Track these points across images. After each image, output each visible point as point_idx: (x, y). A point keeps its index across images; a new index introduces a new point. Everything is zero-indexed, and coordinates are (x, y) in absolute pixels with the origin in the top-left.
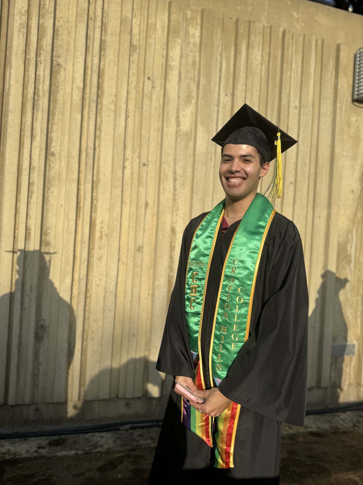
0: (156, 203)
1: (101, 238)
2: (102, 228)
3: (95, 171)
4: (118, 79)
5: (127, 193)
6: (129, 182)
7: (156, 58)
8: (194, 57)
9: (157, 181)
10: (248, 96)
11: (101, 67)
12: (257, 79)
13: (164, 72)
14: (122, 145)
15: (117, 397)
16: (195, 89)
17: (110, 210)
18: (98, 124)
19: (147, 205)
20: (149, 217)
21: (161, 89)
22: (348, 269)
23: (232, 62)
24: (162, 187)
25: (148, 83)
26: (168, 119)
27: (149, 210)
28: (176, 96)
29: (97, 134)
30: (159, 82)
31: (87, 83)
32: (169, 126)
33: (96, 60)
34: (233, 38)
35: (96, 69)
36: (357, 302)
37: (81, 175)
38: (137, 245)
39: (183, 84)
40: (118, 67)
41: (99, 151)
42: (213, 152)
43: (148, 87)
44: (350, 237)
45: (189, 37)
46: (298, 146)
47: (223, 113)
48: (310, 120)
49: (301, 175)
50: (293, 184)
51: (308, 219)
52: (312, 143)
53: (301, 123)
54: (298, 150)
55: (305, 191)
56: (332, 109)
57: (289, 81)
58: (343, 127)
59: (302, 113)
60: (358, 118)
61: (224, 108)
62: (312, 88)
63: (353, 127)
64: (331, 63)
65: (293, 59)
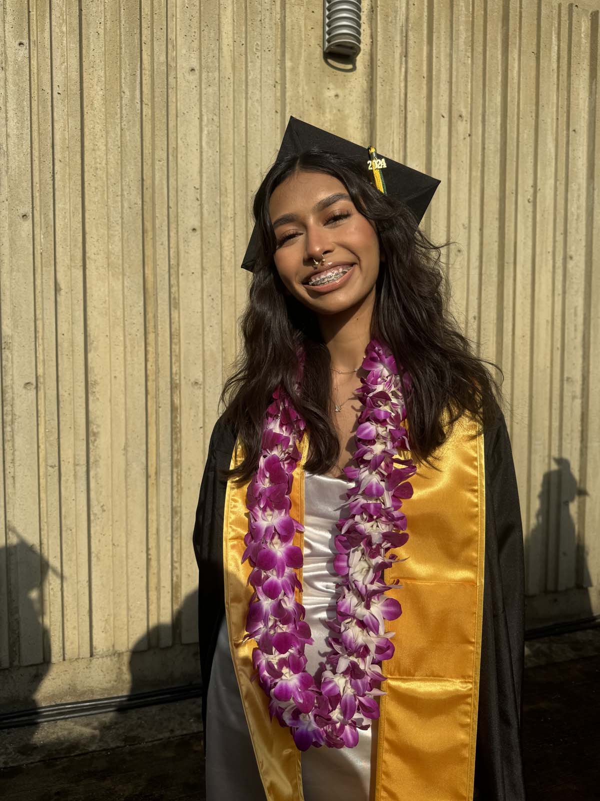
46: (201, 152)
47: (16, 84)
48: (228, 96)
49: (212, 213)
50: (198, 232)
51: (237, 303)
52: (236, 144)
53: (203, 104)
54: (201, 161)
55: (228, 246)
56: (278, 74)
57: (174, 14)
58: (302, 109)
59: (204, 81)
60: (339, 92)
61: (17, 73)
62: (231, 28)
63: (330, 112)
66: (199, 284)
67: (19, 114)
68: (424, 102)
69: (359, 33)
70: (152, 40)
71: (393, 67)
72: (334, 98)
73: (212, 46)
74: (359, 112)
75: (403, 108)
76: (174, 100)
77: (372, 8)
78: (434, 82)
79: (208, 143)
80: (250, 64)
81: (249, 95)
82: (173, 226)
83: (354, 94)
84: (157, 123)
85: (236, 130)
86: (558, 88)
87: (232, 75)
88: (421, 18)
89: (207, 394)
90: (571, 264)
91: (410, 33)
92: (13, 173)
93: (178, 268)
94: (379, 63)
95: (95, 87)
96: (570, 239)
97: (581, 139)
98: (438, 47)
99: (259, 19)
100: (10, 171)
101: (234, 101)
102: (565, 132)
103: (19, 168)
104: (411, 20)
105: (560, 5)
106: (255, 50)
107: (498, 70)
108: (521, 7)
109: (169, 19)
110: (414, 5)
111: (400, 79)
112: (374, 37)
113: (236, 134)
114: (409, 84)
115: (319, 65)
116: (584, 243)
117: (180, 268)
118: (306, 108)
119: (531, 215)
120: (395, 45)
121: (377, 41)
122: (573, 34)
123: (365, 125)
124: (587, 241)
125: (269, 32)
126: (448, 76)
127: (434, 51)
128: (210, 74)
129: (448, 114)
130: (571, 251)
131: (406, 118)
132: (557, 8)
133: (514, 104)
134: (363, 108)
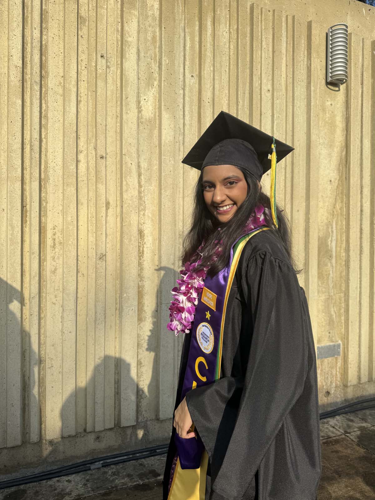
0: (118, 203)
1: (54, 246)
2: (54, 235)
3: (43, 167)
4: (64, 57)
5: (83, 191)
6: (85, 179)
7: (108, 33)
8: (154, 32)
9: (119, 176)
10: (216, 77)
11: (44, 43)
12: (225, 58)
13: (119, 49)
14: (75, 135)
15: (85, 430)
16: (157, 69)
17: (64, 213)
18: (43, 111)
19: (108, 204)
20: (111, 219)
21: (117, 69)
22: (329, 264)
23: (197, 39)
24: (124, 183)
25: (102, 63)
26: (127, 104)
27: (110, 211)
28: (136, 77)
29: (43, 123)
30: (114, 61)
31: (27, 61)
32: (129, 112)
33: (37, 33)
34: (197, 11)
35: (37, 44)
36: (340, 299)
37: (25, 172)
38: (99, 252)
39: (143, 64)
40: (64, 42)
41: (47, 142)
42: (182, 142)
43: (102, 66)
44: (330, 230)
45: (147, 9)
47: (190, 97)
48: (283, 104)
53: (275, 108)
57: (260, 62)
59: (275, 97)
60: (332, 102)
61: (190, 91)
63: (329, 113)
64: (303, 42)
65: (263, 37)
67: (191, 113)
71: (358, 90)
72: (330, 105)
73: (279, 79)
74: (341, 113)
75: (360, 111)
76: (259, 106)
79: (277, 129)
80: (295, 88)
83: (339, 104)
85: (287, 122)
87: (285, 93)
88: (369, 65)
91: (364, 73)
92: (187, 144)
94: (352, 88)
95: (224, 99)
100: (185, 143)
103: (190, 142)
104: (365, 66)
106: (297, 81)
110: (366, 58)
112: (349, 74)
113: (288, 124)
114: (364, 99)
115: (323, 89)
120: (359, 79)
123: (344, 120)
125: (303, 72)
128: (278, 93)
131: (362, 117)
134: (343, 111)
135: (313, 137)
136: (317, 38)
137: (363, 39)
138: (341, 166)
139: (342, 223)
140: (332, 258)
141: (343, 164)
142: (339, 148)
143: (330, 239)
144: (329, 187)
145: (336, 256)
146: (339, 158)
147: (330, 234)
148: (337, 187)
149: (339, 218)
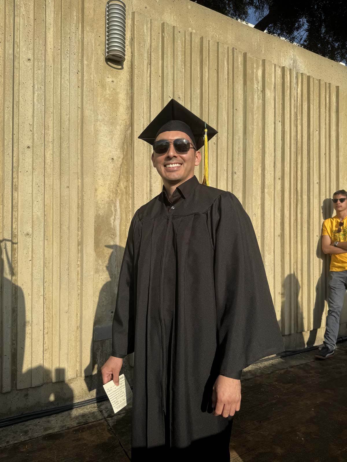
44: (113, 209)
46: (34, 105)
48: (50, 76)
49: (39, 138)
50: (31, 149)
51: (54, 189)
52: (55, 102)
53: (35, 79)
54: (34, 109)
55: (49, 157)
56: (80, 67)
57: (19, 29)
58: (93, 87)
59: (36, 66)
60: (114, 80)
62: (52, 40)
63: (109, 89)
64: (75, 14)
65: (22, 2)
66: (31, 177)
68: (160, 89)
69: (124, 51)
70: (5, 41)
71: (144, 69)
72: (111, 82)
73: (41, 48)
74: (125, 91)
75: (149, 91)
76: (18, 75)
77: (132, 38)
78: (165, 80)
79: (38, 100)
80: (63, 60)
81: (62, 76)
82: (15, 145)
83: (122, 82)
84: (7, 87)
85: (55, 94)
86: (228, 88)
87: (53, 65)
88: (158, 46)
89: (34, 241)
90: (235, 176)
91: (152, 53)
93: (18, 168)
94: (135, 67)
96: (235, 164)
97: (240, 114)
98: (167, 61)
99: (69, 37)
101: (54, 79)
102: (232, 110)
104: (153, 47)
105: (228, 48)
106: (66, 53)
107: (198, 76)
108: (209, 47)
109: (15, 31)
110: (154, 39)
111: (147, 76)
112: (133, 53)
113: (55, 97)
114: (152, 79)
115: (103, 65)
116: (242, 166)
117: (19, 167)
118: (96, 86)
119: (215, 150)
120: (144, 59)
121: (134, 55)
122: (235, 62)
123: (128, 98)
124: (243, 165)
125: (74, 44)
126: (172, 77)
127: (165, 64)
128: (40, 63)
129: (172, 96)
130: (236, 170)
132: (227, 49)
133: (206, 94)
134: (127, 89)
135: (87, 112)
136: (92, 12)
137: (151, 20)
138: (125, 144)
139: (127, 202)
140: (116, 236)
141: (129, 143)
142: (122, 126)
143: (113, 217)
144: (111, 166)
145: (120, 234)
146: (123, 136)
147: (112, 212)
148: (121, 165)
149: (124, 197)
